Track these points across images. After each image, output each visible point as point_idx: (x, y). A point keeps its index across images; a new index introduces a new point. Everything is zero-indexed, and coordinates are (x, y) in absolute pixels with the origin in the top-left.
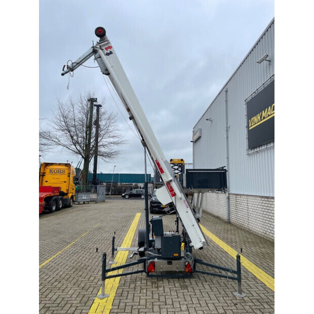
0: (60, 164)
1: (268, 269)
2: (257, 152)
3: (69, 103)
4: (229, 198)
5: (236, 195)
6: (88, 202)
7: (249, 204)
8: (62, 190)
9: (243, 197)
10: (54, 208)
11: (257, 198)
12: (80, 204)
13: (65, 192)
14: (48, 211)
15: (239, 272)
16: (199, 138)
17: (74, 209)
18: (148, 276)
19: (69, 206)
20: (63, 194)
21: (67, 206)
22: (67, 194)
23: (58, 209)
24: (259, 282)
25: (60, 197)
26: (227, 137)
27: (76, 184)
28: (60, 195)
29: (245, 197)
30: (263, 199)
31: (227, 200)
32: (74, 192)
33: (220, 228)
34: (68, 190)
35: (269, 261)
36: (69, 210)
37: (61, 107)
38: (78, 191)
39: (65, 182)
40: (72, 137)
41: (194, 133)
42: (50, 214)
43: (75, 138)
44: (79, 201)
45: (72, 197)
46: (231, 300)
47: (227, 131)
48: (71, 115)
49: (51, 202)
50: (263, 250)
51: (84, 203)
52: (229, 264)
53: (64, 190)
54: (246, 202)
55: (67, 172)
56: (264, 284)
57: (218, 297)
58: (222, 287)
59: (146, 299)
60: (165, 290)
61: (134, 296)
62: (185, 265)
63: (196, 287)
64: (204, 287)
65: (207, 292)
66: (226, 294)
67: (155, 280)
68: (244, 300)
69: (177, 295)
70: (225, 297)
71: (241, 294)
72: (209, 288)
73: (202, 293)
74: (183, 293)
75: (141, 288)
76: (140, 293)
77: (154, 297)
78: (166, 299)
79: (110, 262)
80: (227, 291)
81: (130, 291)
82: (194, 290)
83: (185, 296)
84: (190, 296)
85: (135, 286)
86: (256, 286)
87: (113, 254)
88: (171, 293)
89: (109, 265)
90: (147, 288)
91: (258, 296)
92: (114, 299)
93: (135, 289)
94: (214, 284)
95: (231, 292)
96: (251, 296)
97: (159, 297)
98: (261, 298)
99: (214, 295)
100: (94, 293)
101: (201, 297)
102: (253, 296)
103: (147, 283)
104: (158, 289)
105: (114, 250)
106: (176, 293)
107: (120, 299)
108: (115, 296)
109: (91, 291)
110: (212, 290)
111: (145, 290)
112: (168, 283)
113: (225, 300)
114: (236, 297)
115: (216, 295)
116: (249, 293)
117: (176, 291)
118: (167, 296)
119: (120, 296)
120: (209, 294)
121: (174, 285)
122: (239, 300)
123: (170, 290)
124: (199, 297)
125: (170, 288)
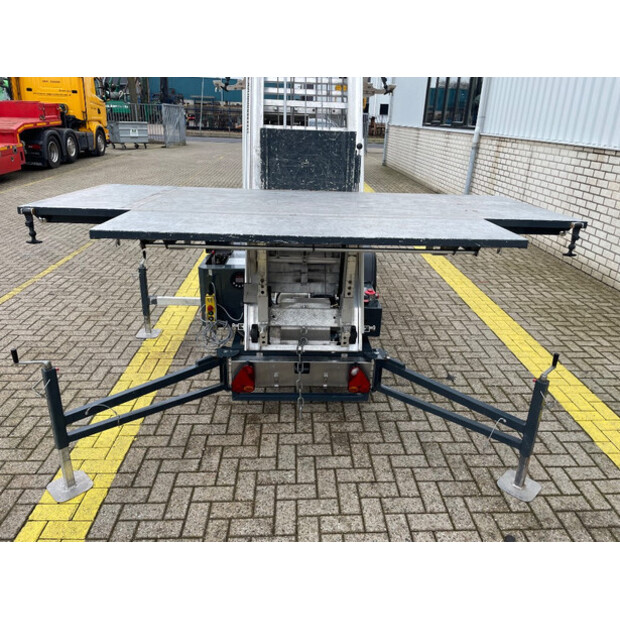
1: (585, 367)
4: (477, 148)
5: (501, 139)
6: (145, 144)
7: (533, 168)
8: (71, 112)
9: (520, 146)
10: (55, 158)
11: (564, 152)
12: (125, 148)
13: (80, 117)
14: (40, 164)
15: (530, 428)
17: (110, 162)
19: (97, 153)
20: (78, 124)
21: (89, 152)
22: (81, 124)
23: (65, 160)
24: (569, 424)
25: (66, 130)
27: (106, 99)
28: (62, 126)
29: (527, 147)
30: (583, 155)
31: (473, 151)
32: (103, 117)
34: (85, 113)
35: (582, 335)
36: (95, 162)
38: (113, 116)
39: (74, 92)
42: (46, 173)
44: (122, 140)
45: (100, 130)
46: (491, 513)
49: (41, 143)
51: (137, 147)
52: (474, 345)
53: (75, 111)
54: (525, 160)
56: (587, 434)
57: (447, 496)
58: (457, 446)
59: (211, 502)
60: (280, 456)
61: (173, 487)
62: (351, 378)
63: (378, 443)
64: (402, 442)
65: (411, 468)
66: (474, 481)
67: (255, 408)
68: (534, 515)
69: (316, 481)
70: (471, 496)
71: (523, 485)
72: (418, 450)
73: (394, 476)
74: (335, 470)
75: (205, 446)
76: (198, 471)
77: (239, 492)
78: (276, 500)
79: (142, 334)
80: (475, 467)
81: (165, 462)
82: (370, 455)
83: (342, 487)
84: (357, 487)
85: (190, 435)
86: (561, 443)
87: (146, 312)
88: (296, 470)
89: (137, 343)
90: (223, 447)
91: (576, 495)
92: (103, 503)
93: (186, 447)
94: (433, 431)
95: (490, 472)
96: (555, 492)
97: (255, 492)
98: (589, 507)
99: (433, 485)
100: (48, 467)
101: (394, 498)
102: (562, 494)
103: (229, 419)
104: (259, 453)
105: (147, 302)
106: (313, 471)
107: (123, 504)
108: (109, 489)
109: (41, 458)
110: (426, 459)
111: (218, 455)
112: (295, 423)
113: (471, 510)
114: (508, 497)
115: (441, 484)
116: (546, 476)
117: (315, 461)
118: (283, 484)
119: (126, 487)
120: (416, 481)
121: (312, 433)
122: (517, 512)
123: (297, 457)
124: (387, 497)
125: (296, 445)
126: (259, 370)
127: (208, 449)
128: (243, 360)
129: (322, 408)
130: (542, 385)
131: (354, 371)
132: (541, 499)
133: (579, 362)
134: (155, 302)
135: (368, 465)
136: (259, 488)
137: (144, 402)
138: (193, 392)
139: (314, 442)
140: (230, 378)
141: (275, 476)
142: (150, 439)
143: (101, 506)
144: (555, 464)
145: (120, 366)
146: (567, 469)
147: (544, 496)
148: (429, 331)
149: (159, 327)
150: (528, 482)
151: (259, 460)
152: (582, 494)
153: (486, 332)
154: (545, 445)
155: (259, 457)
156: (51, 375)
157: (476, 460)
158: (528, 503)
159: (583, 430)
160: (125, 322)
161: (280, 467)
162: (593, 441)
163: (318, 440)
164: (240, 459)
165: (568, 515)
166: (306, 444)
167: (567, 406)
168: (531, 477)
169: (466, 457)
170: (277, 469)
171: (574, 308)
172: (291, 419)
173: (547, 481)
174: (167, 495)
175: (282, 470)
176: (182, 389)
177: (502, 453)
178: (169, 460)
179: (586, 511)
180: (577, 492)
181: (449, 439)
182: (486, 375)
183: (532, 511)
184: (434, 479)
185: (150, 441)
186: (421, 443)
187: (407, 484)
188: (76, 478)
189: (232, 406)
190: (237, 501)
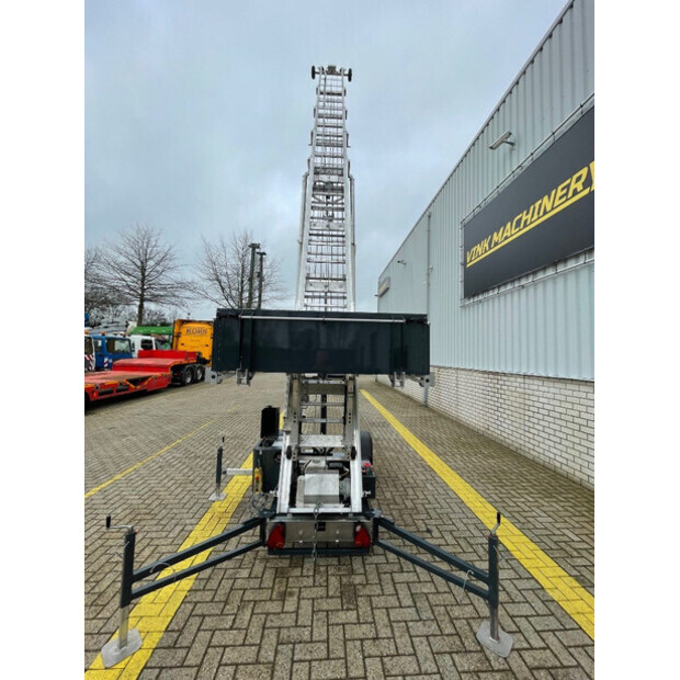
0: (200, 322)
1: (522, 520)
2: (480, 301)
3: (219, 245)
5: (439, 367)
7: (459, 383)
8: (203, 356)
9: (450, 371)
10: (189, 380)
11: (475, 374)
14: (179, 384)
15: (492, 578)
16: (387, 290)
18: (271, 551)
22: (208, 361)
23: (194, 381)
24: (521, 571)
25: (197, 365)
26: (428, 284)
28: (197, 363)
29: (454, 372)
30: (486, 376)
33: (414, 415)
35: (513, 492)
37: (208, 248)
39: (207, 345)
40: (223, 289)
41: (380, 285)
43: (228, 290)
47: (428, 275)
48: (221, 260)
49: (182, 372)
50: (491, 461)
52: (443, 503)
53: (206, 355)
54: (454, 378)
55: (209, 332)
56: (536, 581)
57: (437, 653)
58: (440, 597)
59: (237, 665)
60: (300, 612)
61: (208, 647)
62: (355, 533)
63: (378, 596)
64: (397, 594)
65: (406, 622)
66: (457, 634)
67: (285, 563)
68: (513, 673)
69: (328, 638)
70: (457, 653)
71: (498, 639)
72: (410, 603)
73: (392, 631)
74: (343, 625)
75: (241, 600)
76: (231, 628)
77: (263, 652)
78: (293, 662)
79: (213, 497)
80: (456, 619)
81: (207, 618)
82: (372, 609)
83: (350, 644)
84: (362, 645)
85: (231, 589)
86: (520, 591)
87: (218, 480)
88: (312, 626)
89: (208, 505)
90: (255, 602)
91: (544, 649)
92: (145, 667)
93: (226, 603)
94: (420, 582)
95: (469, 624)
96: (525, 645)
97: (276, 652)
98: (558, 664)
99: (424, 639)
100: (110, 627)
101: (393, 656)
102: (532, 648)
103: (263, 573)
104: (283, 607)
105: (219, 472)
106: (325, 628)
107: (161, 668)
108: (155, 649)
109: (108, 615)
110: (417, 611)
111: (250, 611)
112: (314, 576)
113: (460, 669)
114: (488, 652)
115: (431, 639)
116: (514, 628)
117: (328, 615)
118: (300, 642)
119: (169, 648)
120: (411, 637)
121: (327, 586)
122: (498, 671)
123: (313, 612)
124: (387, 656)
125: (313, 599)
126: (288, 529)
127: (243, 603)
128: (277, 520)
129: (334, 561)
130: (493, 541)
131: (358, 528)
132: (515, 654)
133: (516, 515)
134: (225, 473)
135: (370, 619)
136: (280, 647)
137: (200, 558)
138: (241, 547)
139: (328, 597)
140: (267, 535)
141: (294, 633)
142: (199, 593)
143: (142, 671)
144: (519, 614)
145: (191, 524)
146: (530, 619)
147: (518, 650)
148: (410, 492)
149: (224, 493)
150: (502, 634)
151: (282, 616)
152: (548, 648)
153: (450, 493)
154: (508, 593)
155: (283, 612)
156: (131, 538)
157: (456, 612)
158: (505, 659)
159: (533, 578)
160: (204, 488)
161: (299, 623)
162: (543, 588)
163: (331, 594)
164: (267, 614)
165: (543, 673)
166: (322, 598)
167: (517, 555)
168: (504, 629)
169: (449, 608)
170: (296, 626)
171: (504, 472)
172: (311, 573)
173: (516, 632)
174: (201, 657)
175: (301, 626)
176: (232, 546)
177: (476, 603)
178: (210, 616)
179: (556, 667)
180: (543, 645)
181: (433, 590)
182: (454, 528)
183: (511, 670)
184: (425, 633)
185: (198, 596)
186: (412, 595)
187: (403, 640)
188: (129, 637)
189: (267, 560)
190: (260, 663)
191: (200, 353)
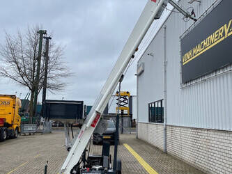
0: (5, 96)
3: (17, 37)
5: (172, 126)
6: (34, 133)
8: (7, 121)
9: (177, 128)
12: (25, 135)
13: (10, 123)
16: (143, 71)
17: (19, 140)
19: (14, 137)
20: (7, 125)
21: (11, 137)
22: (11, 125)
25: (4, 128)
27: (21, 115)
29: (179, 128)
32: (19, 123)
34: (13, 121)
37: (8, 38)
38: (23, 123)
39: (10, 113)
40: (19, 69)
43: (23, 69)
44: (25, 132)
45: (17, 128)
47: (165, 66)
48: (18, 47)
51: (30, 134)
53: (9, 121)
55: (12, 103)
191: (5, 119)
